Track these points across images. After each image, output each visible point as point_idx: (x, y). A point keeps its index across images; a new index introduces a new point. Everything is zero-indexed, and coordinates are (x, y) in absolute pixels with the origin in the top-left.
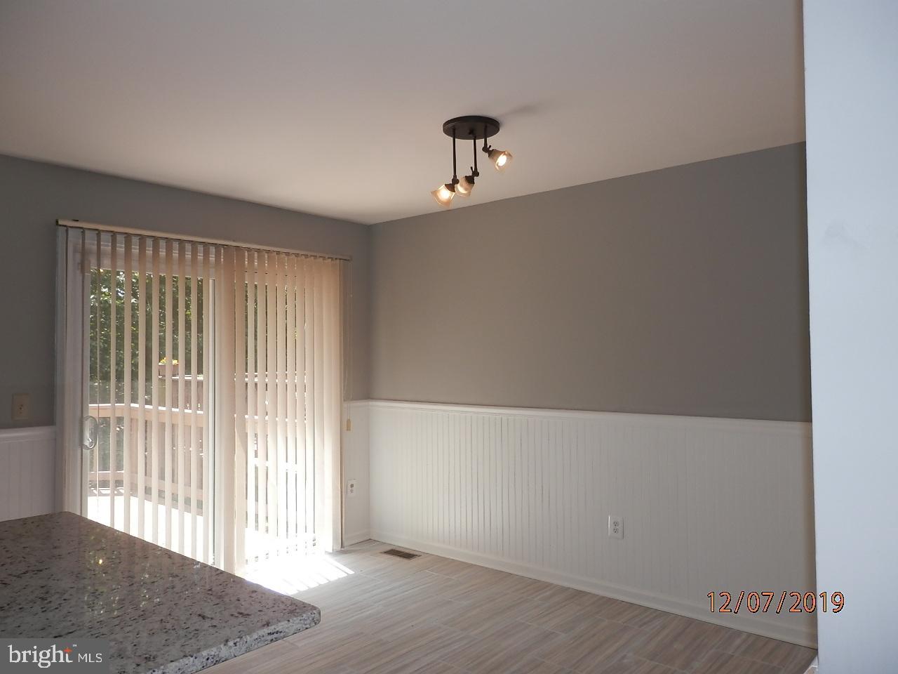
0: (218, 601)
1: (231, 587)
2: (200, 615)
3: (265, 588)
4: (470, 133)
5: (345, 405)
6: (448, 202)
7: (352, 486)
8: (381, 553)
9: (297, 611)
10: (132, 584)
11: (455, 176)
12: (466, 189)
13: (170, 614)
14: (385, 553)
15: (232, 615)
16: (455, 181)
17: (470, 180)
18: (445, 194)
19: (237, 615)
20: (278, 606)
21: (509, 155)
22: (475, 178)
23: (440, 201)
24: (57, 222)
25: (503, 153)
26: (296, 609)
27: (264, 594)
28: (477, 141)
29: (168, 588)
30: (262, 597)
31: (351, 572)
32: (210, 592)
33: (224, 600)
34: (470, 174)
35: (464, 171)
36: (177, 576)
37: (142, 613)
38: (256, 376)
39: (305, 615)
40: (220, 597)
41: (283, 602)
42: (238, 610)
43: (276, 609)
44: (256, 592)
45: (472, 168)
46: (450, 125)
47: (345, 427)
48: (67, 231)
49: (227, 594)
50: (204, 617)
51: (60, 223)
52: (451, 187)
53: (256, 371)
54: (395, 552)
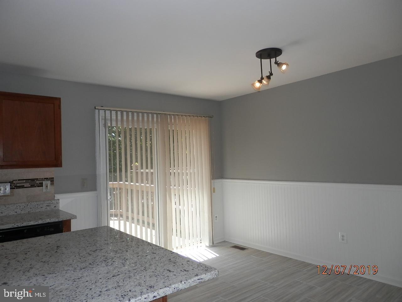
0: (174, 265)
1: (178, 259)
2: (168, 270)
3: (193, 260)
4: (268, 56)
5: (212, 181)
6: (259, 88)
7: (216, 217)
8: (230, 247)
9: (209, 270)
10: (138, 256)
11: (262, 76)
12: (267, 82)
13: (156, 269)
14: (232, 247)
15: (181, 271)
16: (262, 78)
17: (269, 78)
18: (258, 85)
19: (183, 271)
20: (200, 268)
21: (287, 65)
22: (271, 76)
23: (256, 88)
24: (95, 107)
25: (285, 64)
26: (208, 269)
27: (193, 262)
28: (271, 59)
29: (153, 258)
30: (192, 263)
31: (218, 255)
32: (170, 261)
33: (177, 264)
34: (269, 74)
35: (266, 73)
36: (155, 253)
37: (145, 268)
38: (175, 169)
39: (212, 272)
40: (175, 263)
41: (201, 266)
42: (183, 269)
43: (199, 269)
44: (189, 261)
45: (269, 72)
46: (259, 53)
47: (212, 191)
48: (99, 111)
49: (177, 262)
50: (170, 271)
51: (96, 108)
52: (260, 81)
53: (174, 167)
54: (236, 247)
